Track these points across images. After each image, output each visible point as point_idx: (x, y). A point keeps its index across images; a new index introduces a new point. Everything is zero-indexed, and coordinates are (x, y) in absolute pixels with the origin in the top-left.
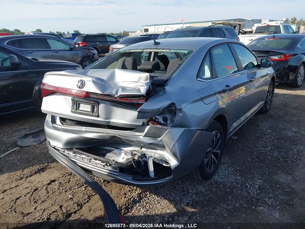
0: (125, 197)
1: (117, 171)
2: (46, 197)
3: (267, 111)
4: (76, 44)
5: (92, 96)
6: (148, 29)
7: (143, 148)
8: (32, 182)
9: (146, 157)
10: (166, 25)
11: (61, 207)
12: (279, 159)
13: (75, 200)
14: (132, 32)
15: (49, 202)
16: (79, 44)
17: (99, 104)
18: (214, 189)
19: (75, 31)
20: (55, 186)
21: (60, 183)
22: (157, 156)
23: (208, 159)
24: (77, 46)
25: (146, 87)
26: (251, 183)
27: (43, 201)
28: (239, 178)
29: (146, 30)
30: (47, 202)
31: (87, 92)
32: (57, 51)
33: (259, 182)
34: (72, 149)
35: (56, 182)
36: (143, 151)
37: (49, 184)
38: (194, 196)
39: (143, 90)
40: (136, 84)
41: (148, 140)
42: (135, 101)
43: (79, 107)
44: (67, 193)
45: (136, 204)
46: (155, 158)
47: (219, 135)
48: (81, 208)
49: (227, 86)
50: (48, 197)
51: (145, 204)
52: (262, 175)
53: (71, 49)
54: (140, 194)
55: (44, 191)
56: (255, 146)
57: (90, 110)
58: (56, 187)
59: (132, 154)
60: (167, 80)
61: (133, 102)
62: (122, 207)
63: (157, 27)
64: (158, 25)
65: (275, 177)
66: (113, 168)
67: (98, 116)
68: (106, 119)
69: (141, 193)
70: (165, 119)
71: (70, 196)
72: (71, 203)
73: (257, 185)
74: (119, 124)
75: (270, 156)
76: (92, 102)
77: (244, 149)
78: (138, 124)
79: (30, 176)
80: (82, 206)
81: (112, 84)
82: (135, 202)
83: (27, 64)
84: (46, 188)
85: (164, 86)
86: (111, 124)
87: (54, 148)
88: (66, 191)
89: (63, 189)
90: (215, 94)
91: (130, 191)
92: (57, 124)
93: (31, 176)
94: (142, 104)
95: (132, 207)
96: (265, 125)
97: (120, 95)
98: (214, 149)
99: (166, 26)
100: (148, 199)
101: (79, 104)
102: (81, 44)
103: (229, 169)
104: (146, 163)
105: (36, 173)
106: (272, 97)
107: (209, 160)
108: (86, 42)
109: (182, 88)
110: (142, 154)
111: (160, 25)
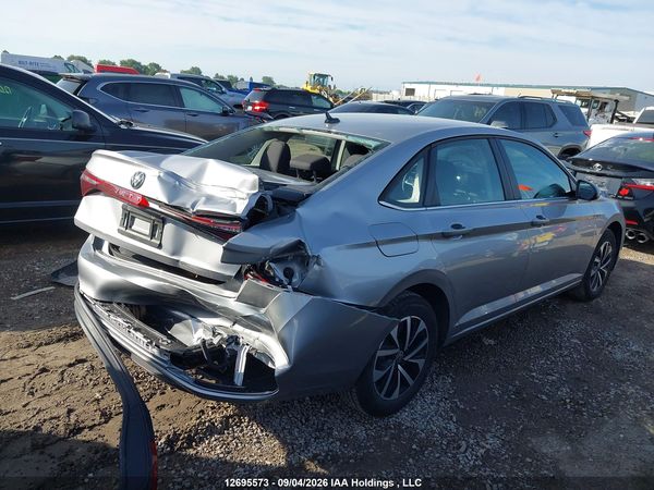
0: (198, 419)
1: (166, 358)
2: (54, 388)
3: (589, 297)
4: (248, 103)
5: (152, 205)
6: (413, 90)
7: (236, 325)
8: (44, 357)
9: (238, 343)
10: (455, 84)
11: (70, 411)
12: (565, 403)
13: (103, 404)
14: (377, 92)
15: (57, 398)
16: (254, 105)
17: (164, 222)
18: (386, 439)
19: (264, 78)
20: (80, 370)
21: (92, 367)
22: (257, 345)
23: (383, 373)
24: (250, 108)
25: (246, 202)
26: (472, 441)
27: (45, 395)
28: (452, 426)
29: (410, 92)
30: (52, 398)
31: (143, 197)
32: (195, 114)
33: (492, 442)
34: (111, 303)
35: (86, 364)
36: (235, 331)
37: (70, 365)
38: (338, 443)
39: (241, 208)
40: (231, 194)
41: (243, 309)
42: (225, 226)
43: (133, 224)
44: (97, 389)
45: (211, 435)
46: (253, 349)
47: (422, 326)
48: (106, 422)
49: (457, 226)
50: (58, 389)
51: (230, 439)
52: (507, 430)
53: (225, 114)
54: (228, 418)
55: (56, 376)
56: (525, 368)
57: (147, 232)
58: (82, 373)
59: (214, 333)
60: (308, 196)
61: (222, 227)
62: (180, 435)
63: (433, 87)
64: (437, 83)
65: (533, 441)
66: (161, 351)
67: (160, 246)
68: (173, 254)
69: (231, 416)
70: (289, 274)
71: (98, 395)
72: (93, 407)
73: (483, 447)
74: (193, 267)
75: (547, 395)
76: (153, 218)
77: (497, 368)
78: (228, 273)
79: (46, 344)
80: (110, 418)
81: (194, 187)
82: (211, 430)
83: (106, 132)
84: (62, 373)
85: (297, 206)
86: (181, 267)
87: (82, 296)
88: (95, 385)
89: (91, 380)
90: (417, 238)
91: (213, 408)
92: (102, 253)
93: (49, 344)
94: (235, 234)
95: (201, 440)
96: (571, 328)
97: (198, 211)
98: (406, 354)
99: (454, 87)
100: (242, 430)
101: (133, 218)
102: (260, 105)
103: (442, 404)
104: (235, 355)
105: (59, 340)
106: (611, 268)
107: (386, 375)
108: (269, 102)
109: (337, 215)
110: (232, 337)
111: (441, 83)
